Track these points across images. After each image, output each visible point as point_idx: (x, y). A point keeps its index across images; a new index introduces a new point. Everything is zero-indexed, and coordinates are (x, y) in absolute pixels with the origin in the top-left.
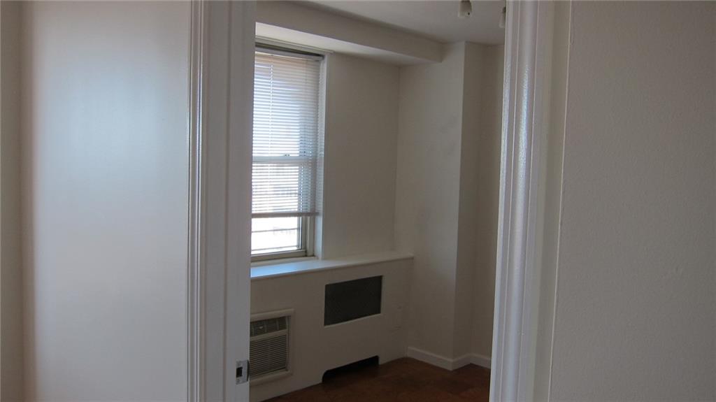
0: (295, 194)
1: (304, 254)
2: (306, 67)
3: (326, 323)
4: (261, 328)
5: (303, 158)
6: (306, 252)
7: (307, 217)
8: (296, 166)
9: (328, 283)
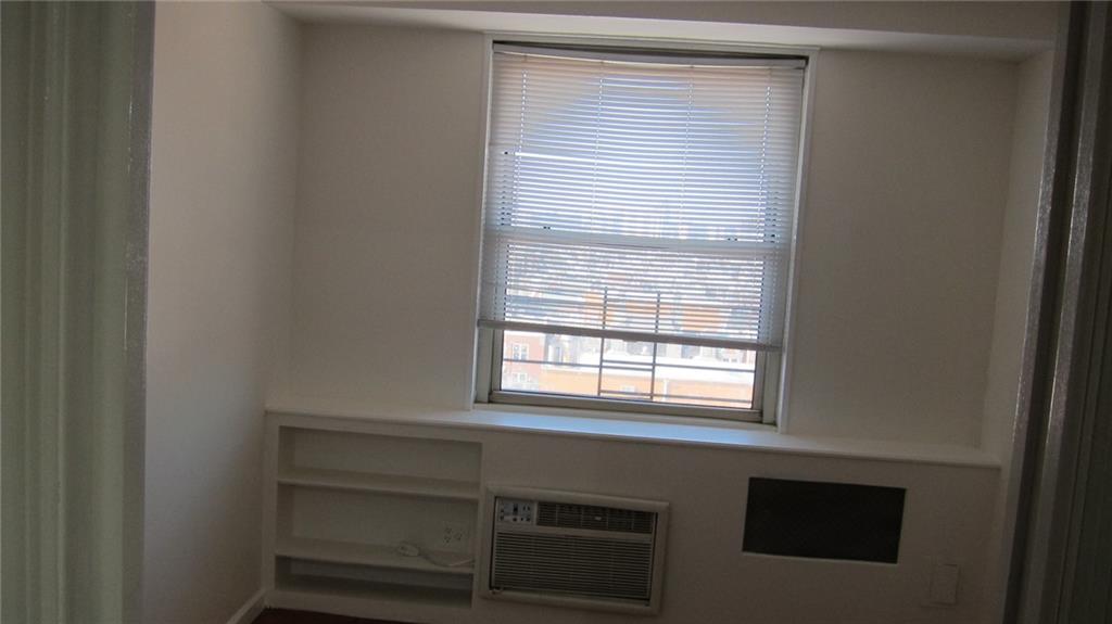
0: (754, 309)
1: (757, 417)
2: (771, 82)
3: (747, 547)
4: (598, 518)
5: (772, 245)
6: (761, 413)
7: (766, 350)
8: (760, 260)
9: (755, 475)
